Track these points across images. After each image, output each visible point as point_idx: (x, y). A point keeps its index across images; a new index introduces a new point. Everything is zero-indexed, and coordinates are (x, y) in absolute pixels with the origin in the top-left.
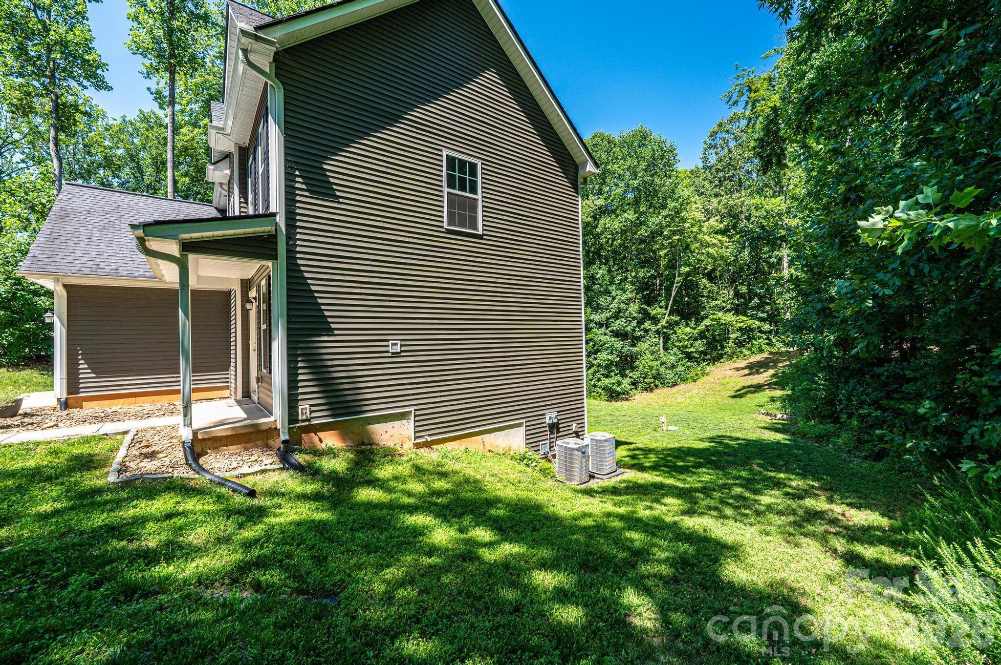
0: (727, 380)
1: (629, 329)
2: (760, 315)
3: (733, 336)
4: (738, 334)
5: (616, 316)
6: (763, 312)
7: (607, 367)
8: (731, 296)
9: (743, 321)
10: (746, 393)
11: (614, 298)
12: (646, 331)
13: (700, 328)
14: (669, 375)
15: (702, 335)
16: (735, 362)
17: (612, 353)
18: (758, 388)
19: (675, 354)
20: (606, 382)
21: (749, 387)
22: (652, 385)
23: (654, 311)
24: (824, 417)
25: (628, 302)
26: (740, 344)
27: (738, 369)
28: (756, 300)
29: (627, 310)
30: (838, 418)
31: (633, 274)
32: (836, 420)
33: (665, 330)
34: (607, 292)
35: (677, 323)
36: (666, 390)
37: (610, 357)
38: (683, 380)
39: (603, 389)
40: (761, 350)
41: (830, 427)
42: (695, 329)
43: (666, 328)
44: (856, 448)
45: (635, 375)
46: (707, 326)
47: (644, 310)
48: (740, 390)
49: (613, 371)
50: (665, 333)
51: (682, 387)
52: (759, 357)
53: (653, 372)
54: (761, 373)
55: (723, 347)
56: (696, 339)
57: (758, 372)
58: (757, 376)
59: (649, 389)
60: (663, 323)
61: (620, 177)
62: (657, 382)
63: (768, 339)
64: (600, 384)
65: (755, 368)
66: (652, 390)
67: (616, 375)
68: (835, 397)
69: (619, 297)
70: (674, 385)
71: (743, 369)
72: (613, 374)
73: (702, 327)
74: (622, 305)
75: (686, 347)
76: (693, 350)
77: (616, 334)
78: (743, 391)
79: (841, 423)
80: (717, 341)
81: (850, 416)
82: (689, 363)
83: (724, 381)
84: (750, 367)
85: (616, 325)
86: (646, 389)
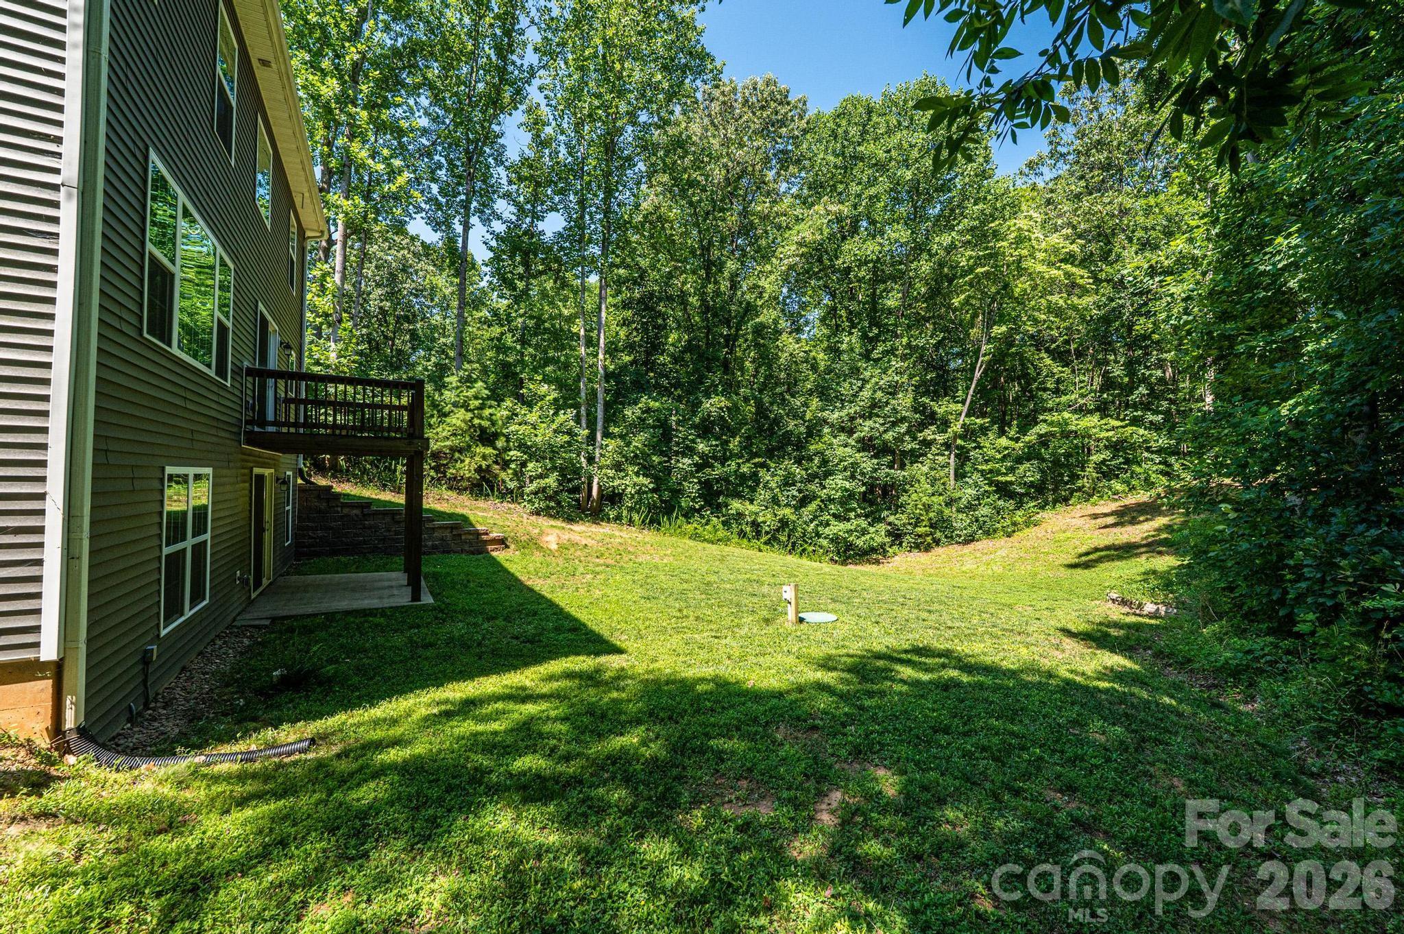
0: (1068, 534)
1: (889, 436)
2: (1150, 417)
3: (1096, 458)
4: (1106, 455)
5: (868, 414)
6: (1156, 412)
7: (843, 502)
8: (1096, 386)
9: (1113, 428)
10: (1100, 560)
11: (865, 381)
12: (927, 444)
13: (1027, 439)
14: (961, 522)
15: (1031, 454)
16: (1095, 504)
17: (853, 477)
18: (1126, 551)
19: (976, 485)
20: (837, 528)
21: (1107, 548)
22: (929, 539)
23: (942, 407)
24: (1251, 616)
25: (893, 390)
26: (1107, 473)
27: (1095, 516)
28: (1143, 390)
29: (887, 403)
30: (1291, 619)
31: (905, 340)
32: (1285, 627)
33: (959, 442)
34: (855, 371)
35: (984, 430)
36: (954, 550)
37: (847, 485)
38: (987, 533)
39: (832, 540)
40: (1148, 484)
41: (1261, 643)
42: (1017, 440)
43: (961, 437)
44: (1346, 727)
45: (899, 519)
46: (1041, 436)
47: (924, 406)
48: (1087, 554)
49: (854, 510)
50: (958, 447)
51: (984, 544)
52: (1143, 496)
53: (932, 515)
54: (1140, 522)
55: (1074, 477)
56: (1019, 460)
57: (1133, 522)
58: (1129, 528)
59: (922, 546)
60: (957, 428)
61: (881, 167)
62: (938, 535)
63: (1165, 463)
64: (827, 531)
65: (1127, 516)
66: (928, 549)
67: (858, 516)
68: (1281, 557)
69: (873, 380)
70: (970, 540)
71: (1106, 515)
72: (852, 515)
73: (1031, 437)
74: (879, 394)
75: (999, 473)
76: (1010, 478)
77: (866, 445)
78: (1091, 557)
79: (1299, 636)
80: (1062, 466)
81: (1330, 615)
82: (1001, 503)
83: (1062, 536)
84: (1119, 513)
85: (866, 428)
86: (917, 546)
